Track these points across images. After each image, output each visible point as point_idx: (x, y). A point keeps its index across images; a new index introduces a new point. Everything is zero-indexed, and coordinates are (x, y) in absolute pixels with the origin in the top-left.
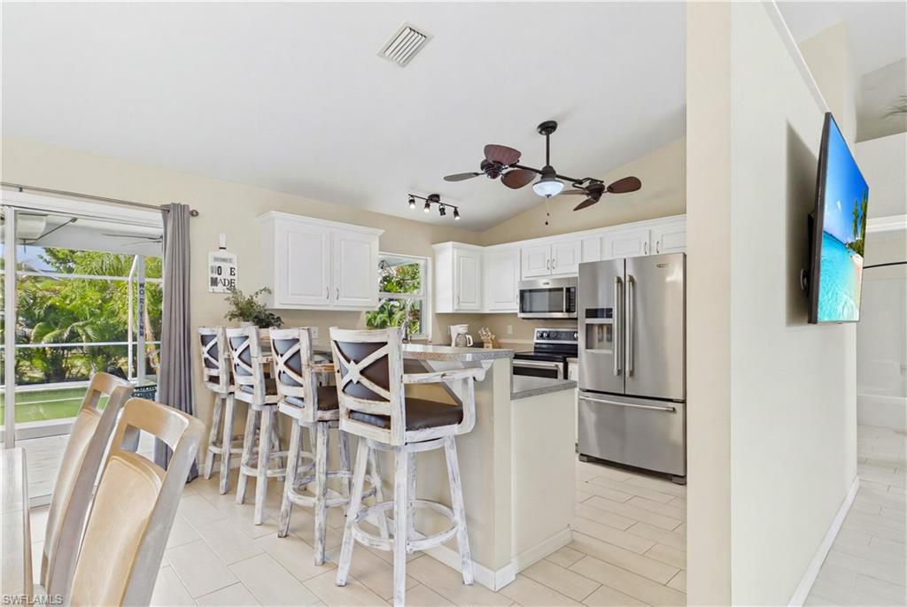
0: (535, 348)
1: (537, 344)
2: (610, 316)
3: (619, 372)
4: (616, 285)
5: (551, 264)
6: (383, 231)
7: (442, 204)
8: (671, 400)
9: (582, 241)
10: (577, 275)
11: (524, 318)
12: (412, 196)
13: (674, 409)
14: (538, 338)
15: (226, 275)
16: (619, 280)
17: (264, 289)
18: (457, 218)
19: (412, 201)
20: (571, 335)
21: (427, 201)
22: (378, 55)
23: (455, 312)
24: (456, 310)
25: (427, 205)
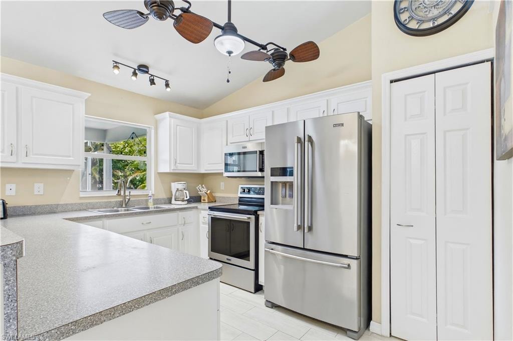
0: (239, 201)
1: (241, 197)
2: (291, 174)
3: (299, 227)
4: (296, 144)
5: (249, 132)
6: (90, 95)
7: (152, 75)
8: (346, 256)
9: (273, 112)
10: (264, 141)
11: (228, 177)
12: (116, 62)
13: (349, 265)
14: (241, 193)
16: (299, 140)
18: (168, 89)
19: (116, 67)
20: (261, 191)
21: (135, 70)
23: (172, 171)
24: (173, 170)
25: (135, 74)
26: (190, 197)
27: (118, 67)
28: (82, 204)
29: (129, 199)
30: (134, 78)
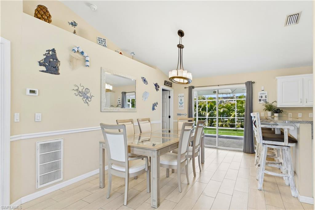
15: (264, 98)
17: (275, 102)
22: (285, 26)
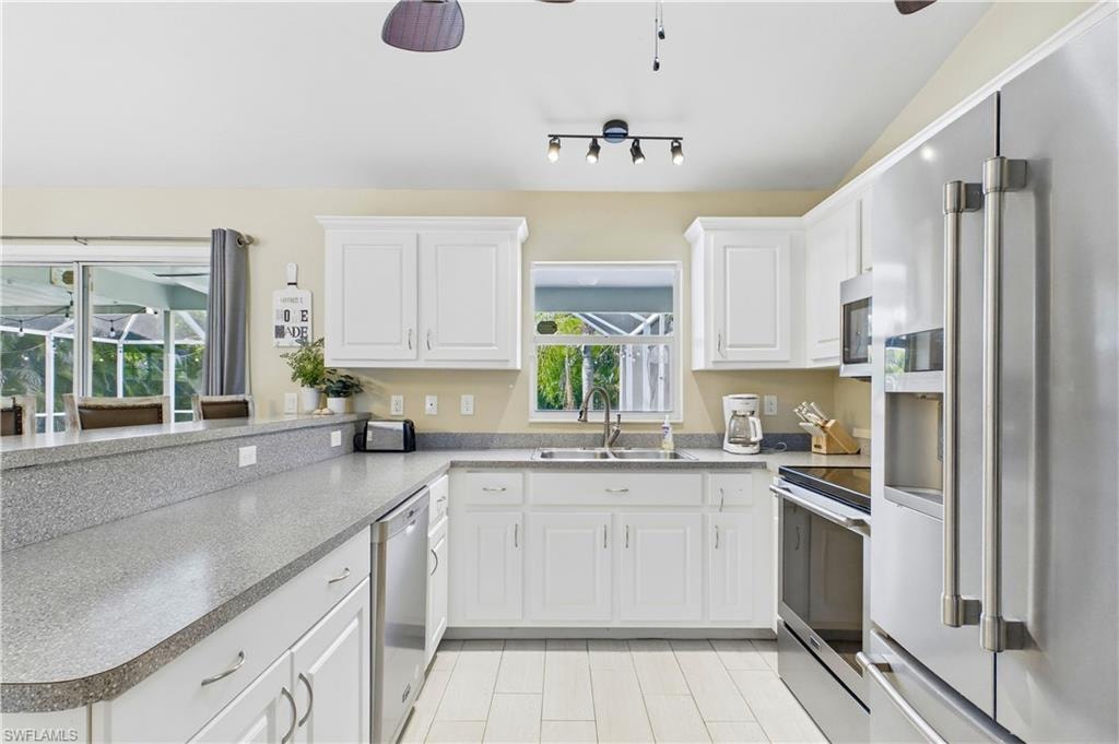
7: (635, 139)
12: (555, 137)
15: (295, 321)
18: (679, 159)
19: (555, 146)
21: (595, 139)
23: (711, 367)
24: (715, 362)
25: (595, 149)
26: (764, 435)
27: (558, 146)
28: (531, 435)
29: (618, 431)
30: (592, 158)
